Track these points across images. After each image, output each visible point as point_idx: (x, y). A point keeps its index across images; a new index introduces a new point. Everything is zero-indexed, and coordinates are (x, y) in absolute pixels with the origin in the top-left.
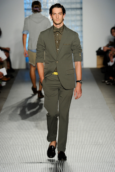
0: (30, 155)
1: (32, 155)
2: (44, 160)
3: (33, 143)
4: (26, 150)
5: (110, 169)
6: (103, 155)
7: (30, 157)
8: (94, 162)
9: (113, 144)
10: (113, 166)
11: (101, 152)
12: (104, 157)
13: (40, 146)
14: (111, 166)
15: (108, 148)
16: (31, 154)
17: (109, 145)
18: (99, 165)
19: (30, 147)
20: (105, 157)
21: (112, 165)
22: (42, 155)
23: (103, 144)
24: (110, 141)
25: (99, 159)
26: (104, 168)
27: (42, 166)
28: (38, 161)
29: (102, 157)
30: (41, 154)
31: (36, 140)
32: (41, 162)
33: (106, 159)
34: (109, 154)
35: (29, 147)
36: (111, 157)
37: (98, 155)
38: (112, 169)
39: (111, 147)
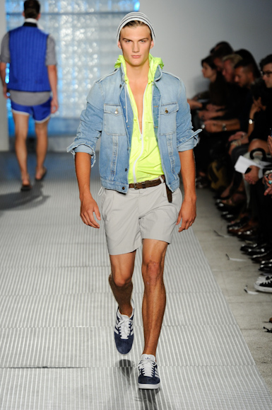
0: (21, 350)
1: (25, 350)
2: (51, 361)
3: (28, 321)
4: (11, 338)
5: (202, 381)
6: (187, 351)
7: (20, 354)
8: (166, 365)
9: (208, 324)
10: (209, 376)
11: (181, 343)
12: (188, 355)
13: (43, 329)
14: (204, 374)
15: (197, 333)
16: (21, 347)
17: (199, 327)
18: (179, 374)
19: (20, 331)
20: (192, 355)
21: (208, 372)
22: (48, 350)
23: (186, 324)
24: (203, 318)
25: (177, 359)
26: (189, 380)
27: (48, 374)
28: (39, 363)
29: (184, 355)
30: (45, 347)
31: (32, 316)
32: (45, 365)
33: (193, 358)
34: (201, 346)
35: (16, 331)
36: (204, 355)
37: (175, 350)
38: (207, 382)
39: (204, 331)
